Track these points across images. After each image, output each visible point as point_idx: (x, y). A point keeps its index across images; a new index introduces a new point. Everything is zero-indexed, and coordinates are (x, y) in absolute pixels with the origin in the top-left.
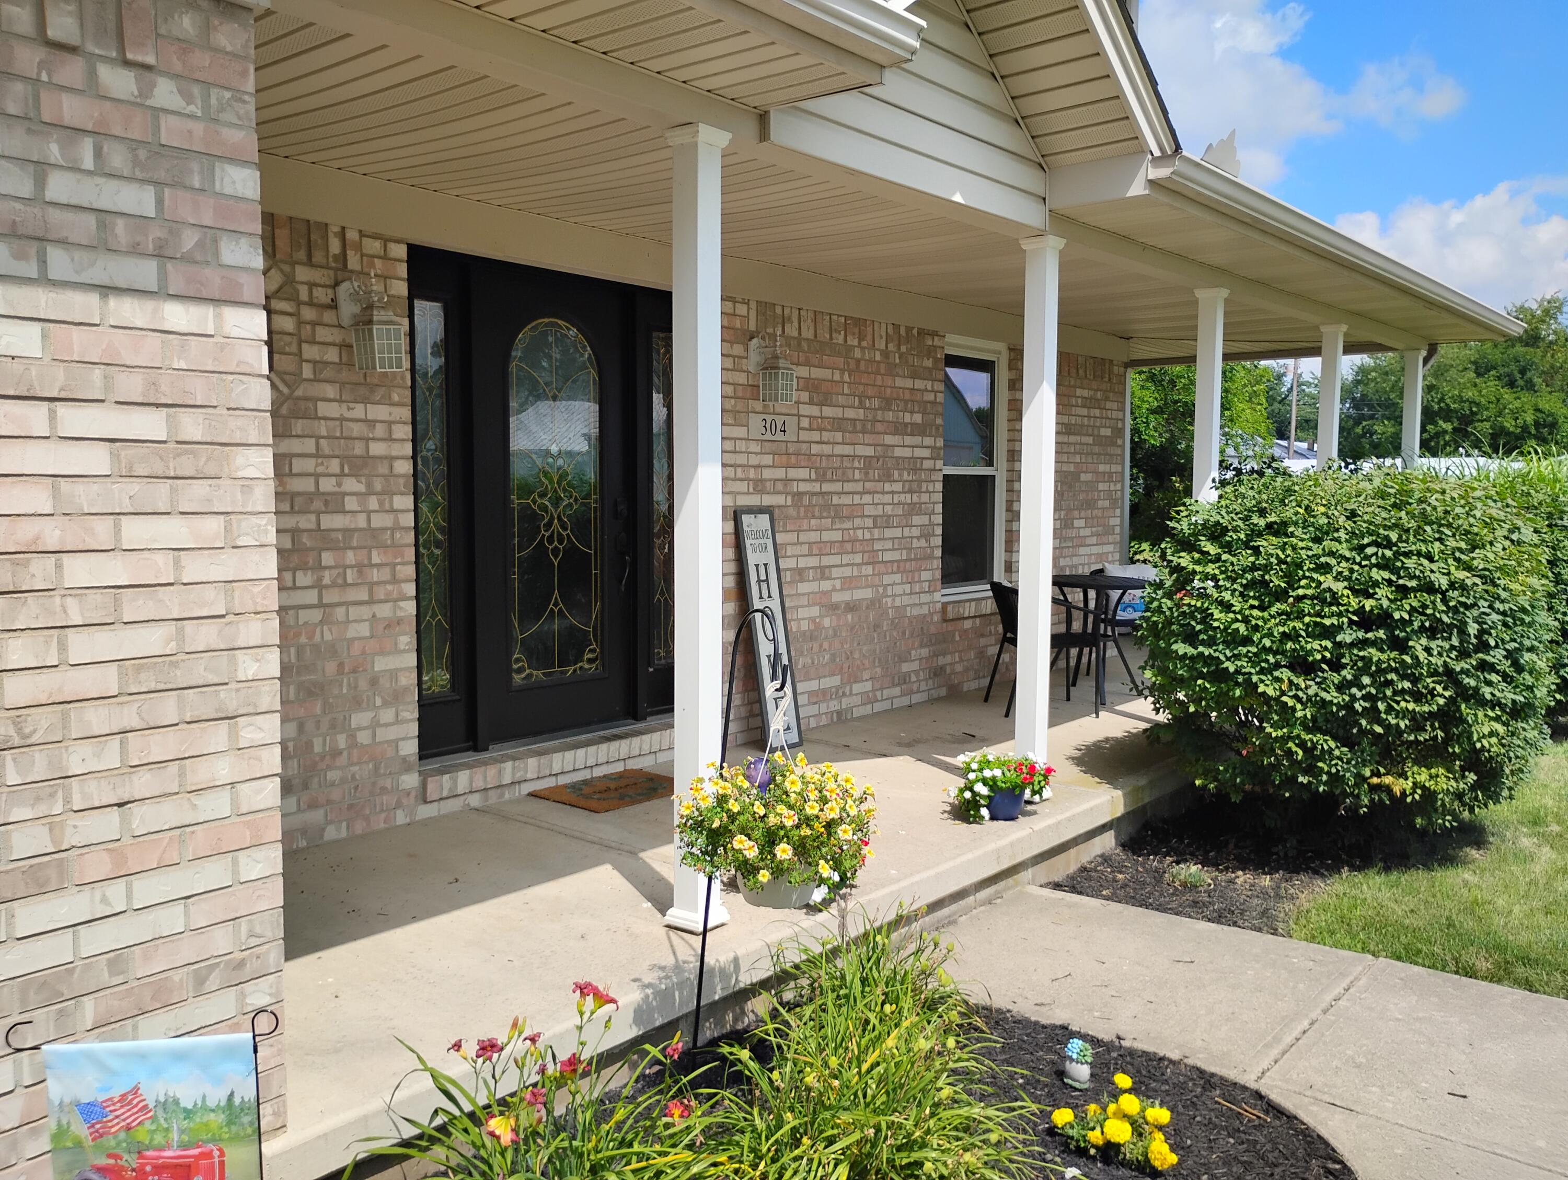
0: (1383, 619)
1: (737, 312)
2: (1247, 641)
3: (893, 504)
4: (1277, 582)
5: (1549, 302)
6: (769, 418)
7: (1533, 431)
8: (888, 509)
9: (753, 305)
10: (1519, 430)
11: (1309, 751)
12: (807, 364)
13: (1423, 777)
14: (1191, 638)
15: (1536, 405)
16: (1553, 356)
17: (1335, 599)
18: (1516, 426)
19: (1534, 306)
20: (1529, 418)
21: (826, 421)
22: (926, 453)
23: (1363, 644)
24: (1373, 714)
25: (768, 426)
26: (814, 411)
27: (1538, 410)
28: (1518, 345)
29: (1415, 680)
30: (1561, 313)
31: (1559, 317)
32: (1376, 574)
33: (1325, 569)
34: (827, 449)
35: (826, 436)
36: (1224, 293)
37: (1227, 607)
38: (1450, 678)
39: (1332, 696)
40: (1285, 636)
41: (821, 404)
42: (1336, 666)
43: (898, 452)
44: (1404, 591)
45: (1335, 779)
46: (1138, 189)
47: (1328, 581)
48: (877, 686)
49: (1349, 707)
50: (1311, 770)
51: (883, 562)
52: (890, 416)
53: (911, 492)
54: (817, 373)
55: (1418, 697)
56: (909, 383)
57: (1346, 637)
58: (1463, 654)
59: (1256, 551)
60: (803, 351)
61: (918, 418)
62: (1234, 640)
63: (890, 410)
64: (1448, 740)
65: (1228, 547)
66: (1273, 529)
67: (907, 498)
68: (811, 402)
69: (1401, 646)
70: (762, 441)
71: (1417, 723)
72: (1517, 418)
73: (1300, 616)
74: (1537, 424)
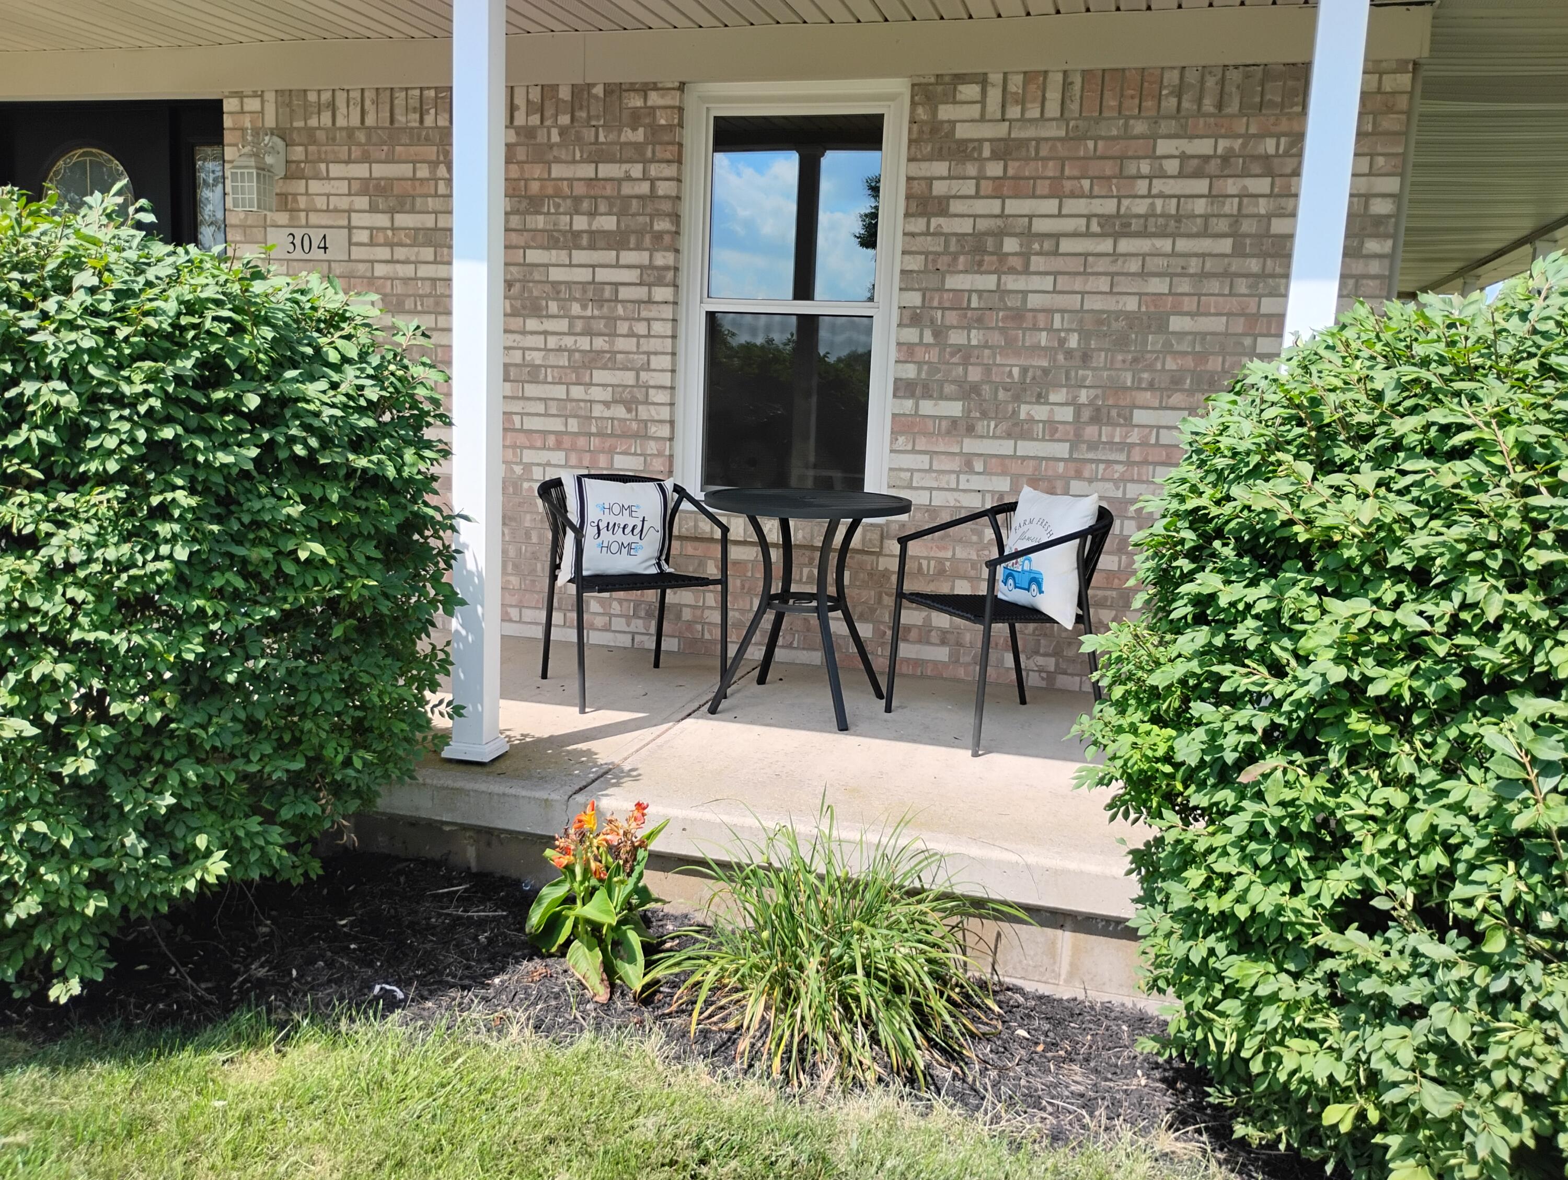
1: (246, 108)
3: (546, 349)
6: (299, 233)
8: (537, 358)
9: (270, 97)
12: (366, 159)
21: (402, 233)
22: (631, 276)
25: (298, 242)
26: (382, 220)
34: (408, 271)
35: (400, 253)
41: (392, 212)
43: (556, 274)
48: (514, 600)
51: (522, 430)
52: (540, 221)
53: (589, 332)
54: (380, 170)
56: (587, 171)
60: (359, 144)
61: (608, 223)
63: (538, 213)
67: (584, 343)
68: (373, 209)
70: (288, 260)
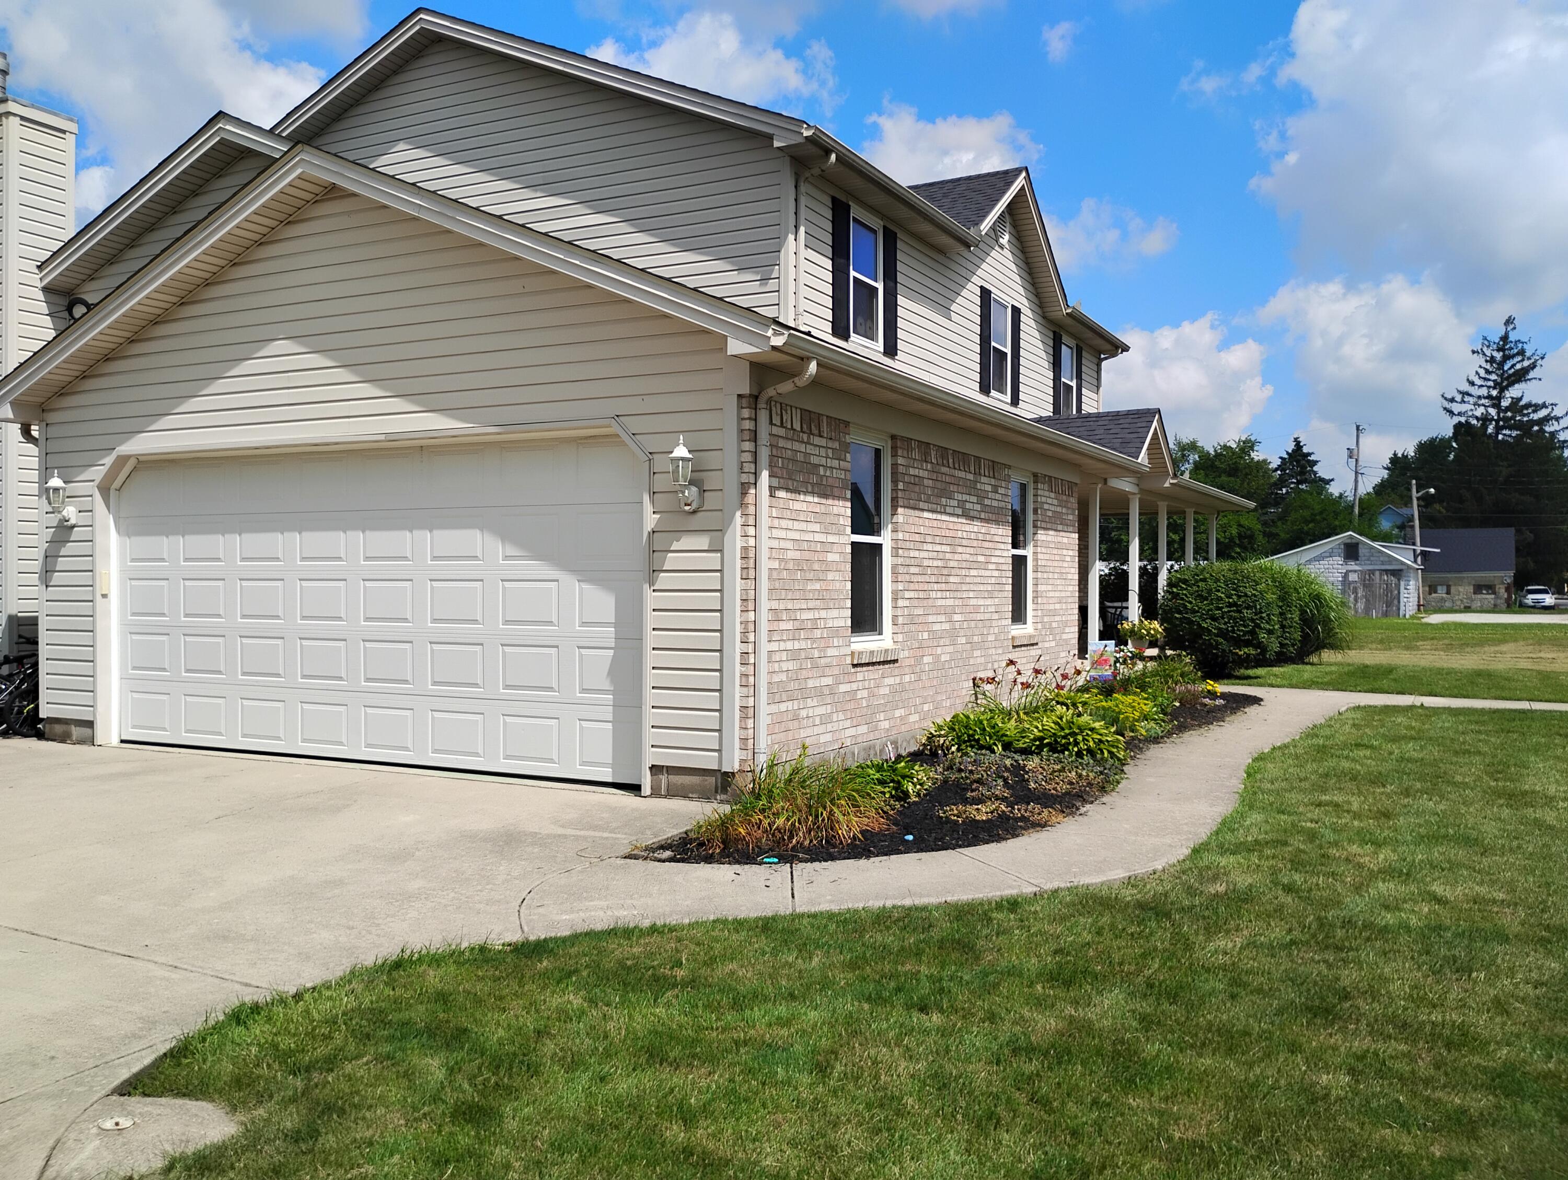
0: (1235, 604)
2: (1198, 612)
4: (1205, 594)
5: (1244, 442)
7: (1237, 542)
10: (1227, 541)
11: (1217, 642)
13: (1246, 650)
14: (1180, 612)
15: (1239, 522)
16: (1248, 484)
17: (1222, 599)
18: (1225, 538)
19: (1234, 446)
20: (1234, 531)
23: (1229, 612)
24: (1233, 631)
27: (1240, 525)
28: (1223, 475)
29: (1244, 621)
30: (1253, 451)
31: (1252, 454)
32: (1233, 592)
33: (1218, 591)
36: (1166, 503)
37: (1190, 603)
38: (1252, 620)
39: (1223, 626)
40: (1209, 610)
42: (1223, 618)
44: (1239, 597)
45: (1224, 650)
46: (1167, 485)
47: (1220, 594)
49: (1227, 629)
50: (1217, 649)
55: (1245, 626)
57: (1226, 610)
58: (1256, 615)
59: (1198, 586)
62: (1194, 612)
64: (1253, 639)
65: (1188, 586)
66: (1201, 580)
69: (1240, 612)
71: (1245, 633)
72: (1225, 532)
73: (1212, 604)
74: (1240, 536)
